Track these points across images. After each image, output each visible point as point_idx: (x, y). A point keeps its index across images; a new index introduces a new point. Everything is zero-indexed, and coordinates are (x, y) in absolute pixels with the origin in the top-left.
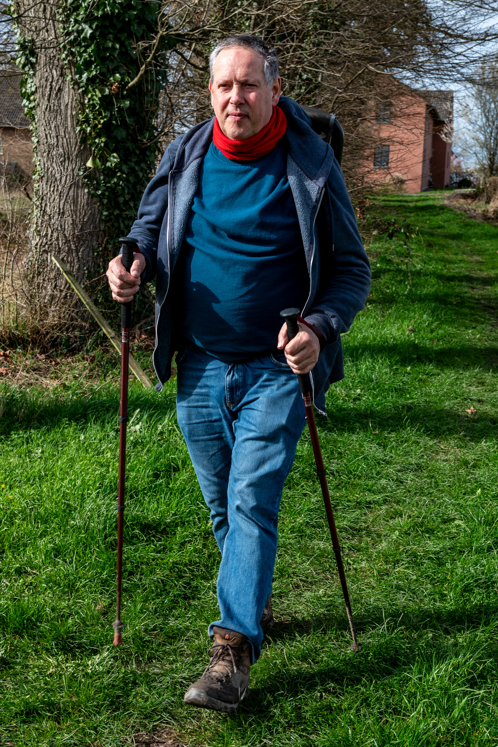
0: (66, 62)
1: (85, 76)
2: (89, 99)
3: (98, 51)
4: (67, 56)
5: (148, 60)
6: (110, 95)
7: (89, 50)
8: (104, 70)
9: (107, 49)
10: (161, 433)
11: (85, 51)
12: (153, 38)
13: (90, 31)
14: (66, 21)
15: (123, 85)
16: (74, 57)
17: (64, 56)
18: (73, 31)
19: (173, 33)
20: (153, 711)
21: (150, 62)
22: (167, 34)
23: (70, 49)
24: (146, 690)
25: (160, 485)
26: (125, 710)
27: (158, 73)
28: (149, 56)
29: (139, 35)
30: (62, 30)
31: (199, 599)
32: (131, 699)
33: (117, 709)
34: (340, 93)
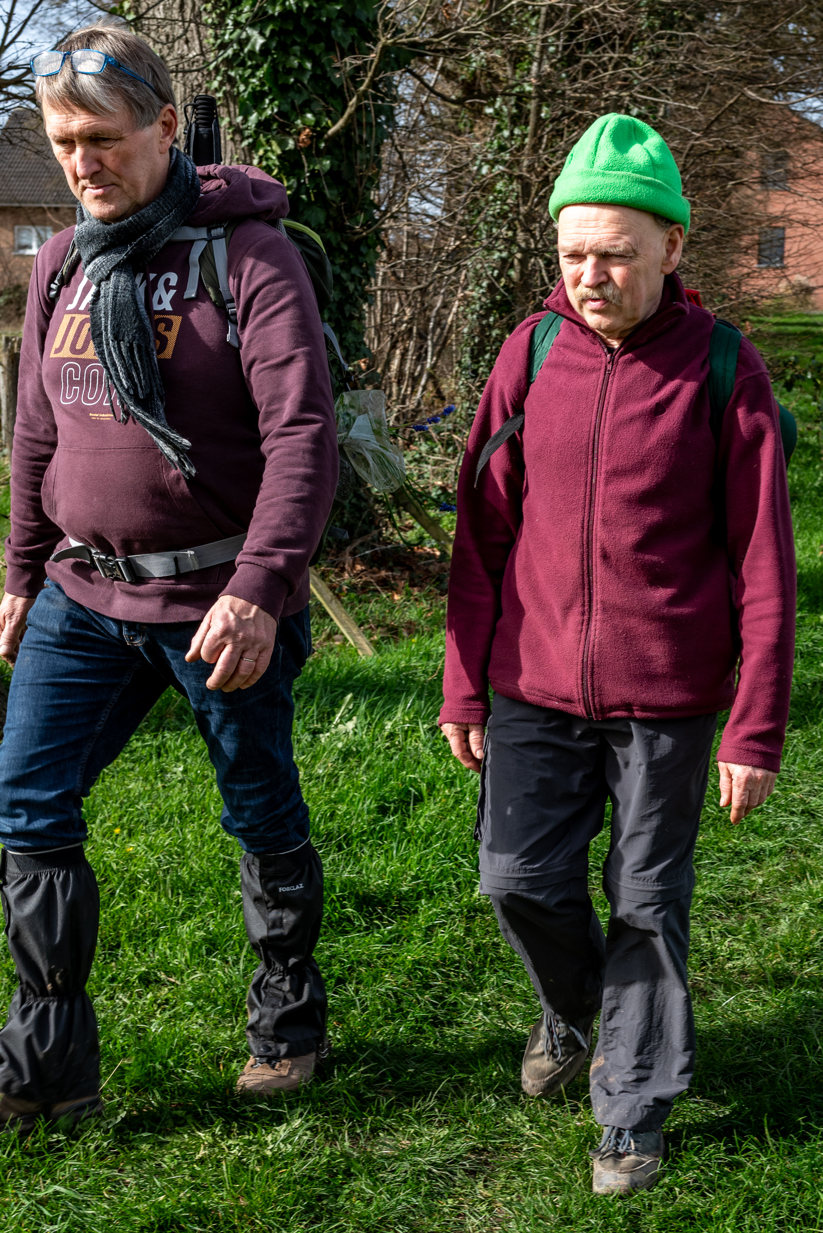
0: (220, 95)
1: (254, 118)
2: (261, 158)
3: (274, 73)
4: (222, 84)
5: (362, 88)
6: (296, 151)
7: (260, 73)
8: (286, 108)
9: (289, 71)
10: (392, 736)
11: (253, 75)
12: (370, 50)
13: (261, 41)
14: (220, 24)
15: (318, 132)
16: (233, 86)
17: (215, 84)
18: (231, 41)
19: (404, 40)
20: (380, 1222)
21: (365, 92)
22: (394, 43)
23: (226, 72)
24: (367, 1185)
25: (391, 825)
26: (332, 1222)
27: (379, 111)
28: (363, 81)
29: (345, 46)
30: (212, 40)
31: (459, 1025)
32: (341, 1201)
33: (318, 1219)
34: (697, 139)
